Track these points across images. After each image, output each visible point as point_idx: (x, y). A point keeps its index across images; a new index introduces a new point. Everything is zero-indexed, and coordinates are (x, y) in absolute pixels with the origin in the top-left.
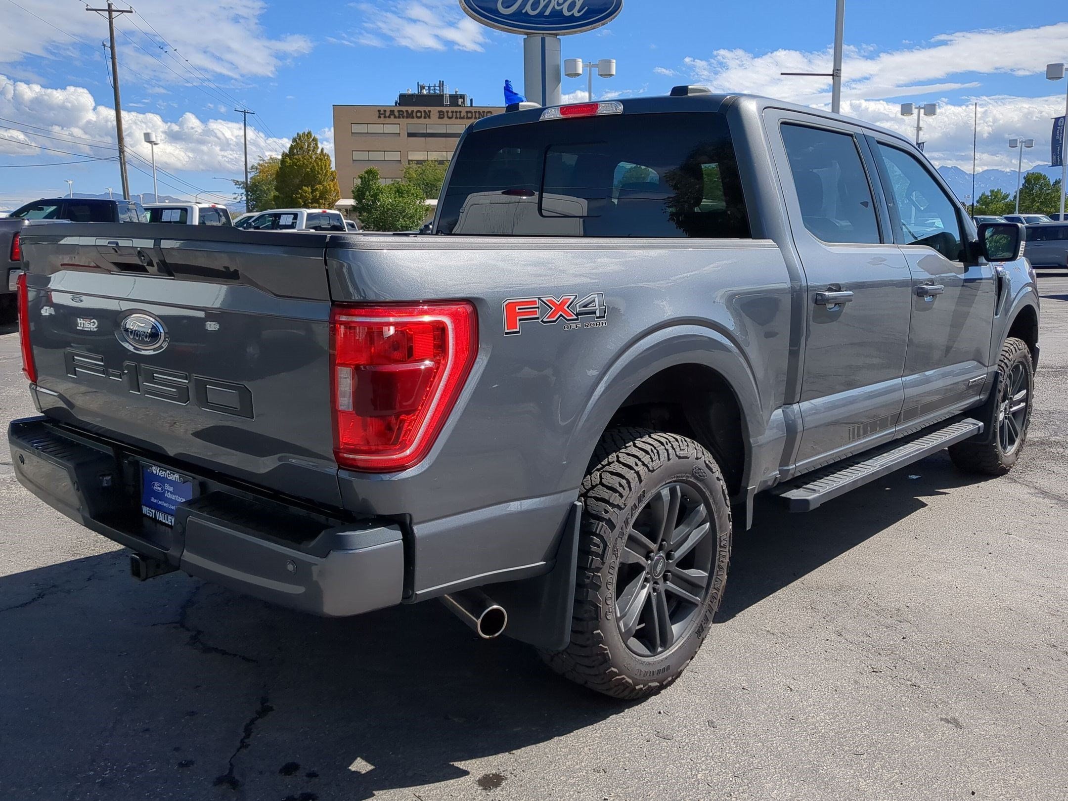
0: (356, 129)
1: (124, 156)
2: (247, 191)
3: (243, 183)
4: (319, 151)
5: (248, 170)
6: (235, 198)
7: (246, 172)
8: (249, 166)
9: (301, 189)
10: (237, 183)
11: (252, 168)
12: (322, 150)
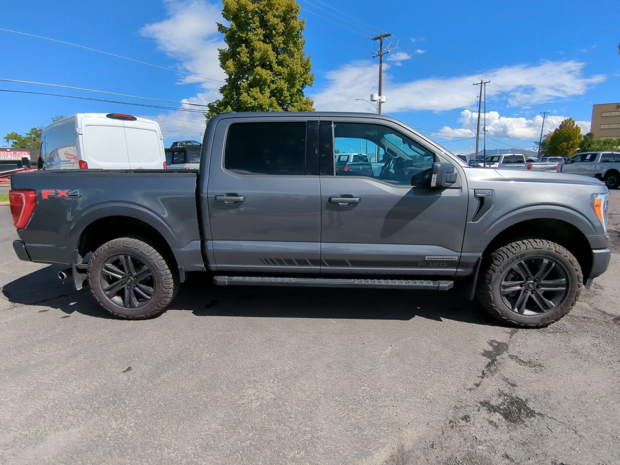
0: (604, 114)
1: (478, 136)
2: (540, 146)
3: (538, 142)
4: (575, 126)
5: (542, 137)
6: (534, 149)
7: (541, 138)
8: (543, 135)
9: (562, 143)
10: (536, 142)
11: (544, 136)
12: (577, 125)
